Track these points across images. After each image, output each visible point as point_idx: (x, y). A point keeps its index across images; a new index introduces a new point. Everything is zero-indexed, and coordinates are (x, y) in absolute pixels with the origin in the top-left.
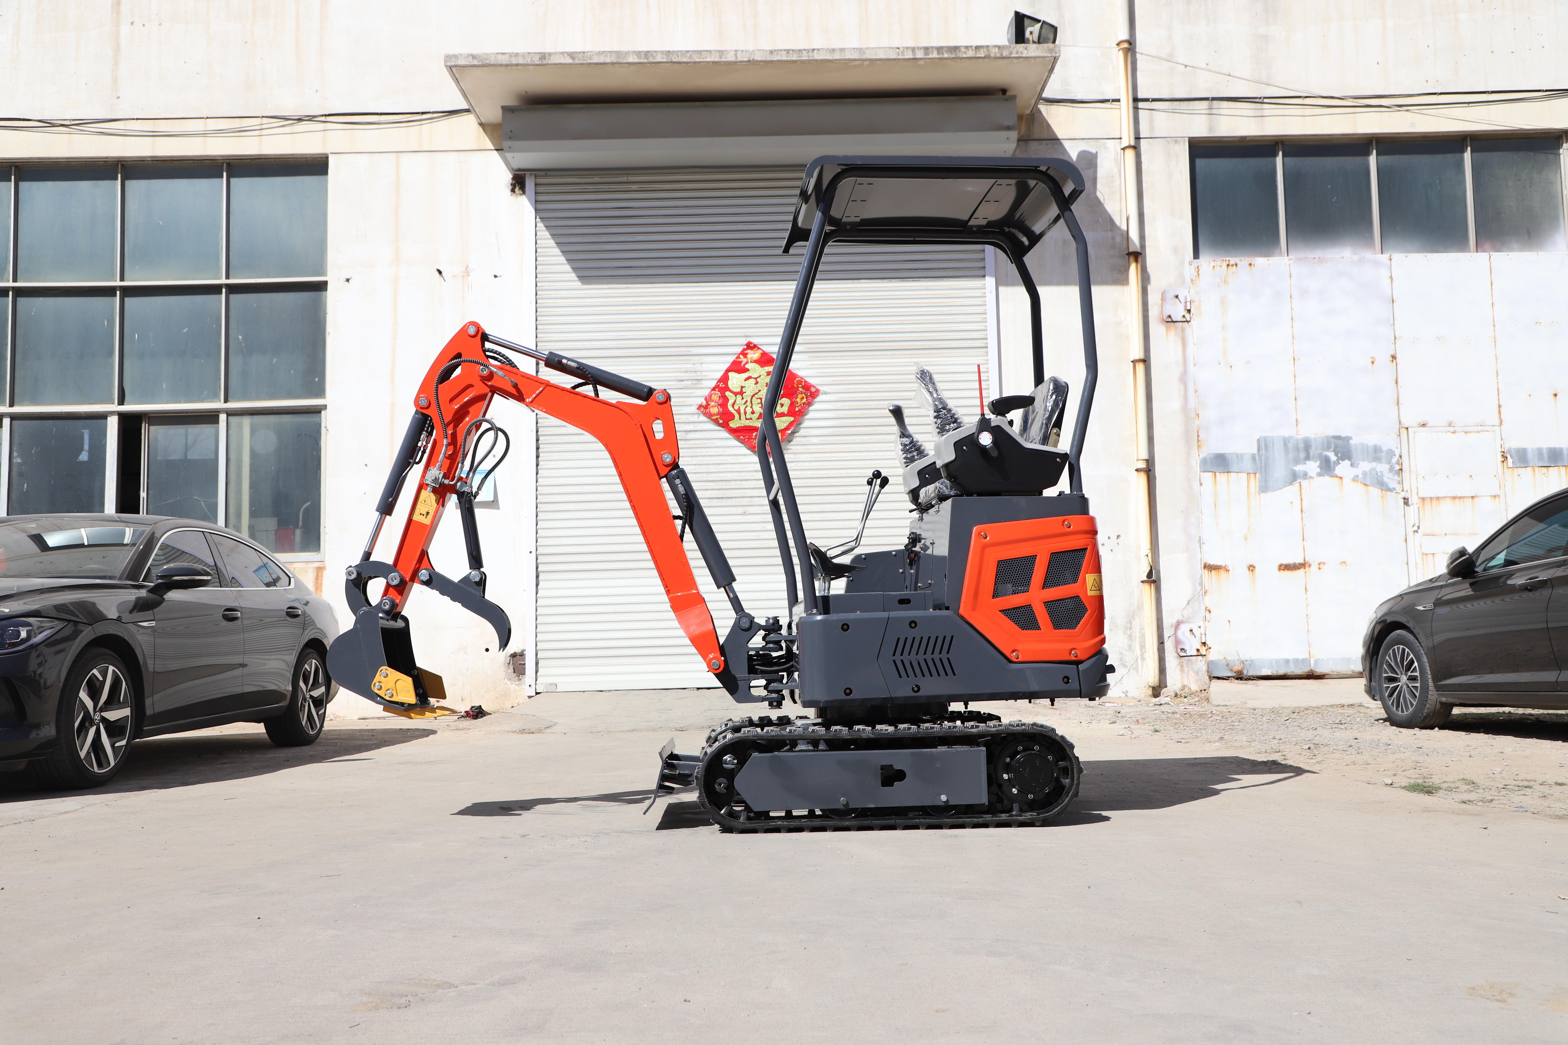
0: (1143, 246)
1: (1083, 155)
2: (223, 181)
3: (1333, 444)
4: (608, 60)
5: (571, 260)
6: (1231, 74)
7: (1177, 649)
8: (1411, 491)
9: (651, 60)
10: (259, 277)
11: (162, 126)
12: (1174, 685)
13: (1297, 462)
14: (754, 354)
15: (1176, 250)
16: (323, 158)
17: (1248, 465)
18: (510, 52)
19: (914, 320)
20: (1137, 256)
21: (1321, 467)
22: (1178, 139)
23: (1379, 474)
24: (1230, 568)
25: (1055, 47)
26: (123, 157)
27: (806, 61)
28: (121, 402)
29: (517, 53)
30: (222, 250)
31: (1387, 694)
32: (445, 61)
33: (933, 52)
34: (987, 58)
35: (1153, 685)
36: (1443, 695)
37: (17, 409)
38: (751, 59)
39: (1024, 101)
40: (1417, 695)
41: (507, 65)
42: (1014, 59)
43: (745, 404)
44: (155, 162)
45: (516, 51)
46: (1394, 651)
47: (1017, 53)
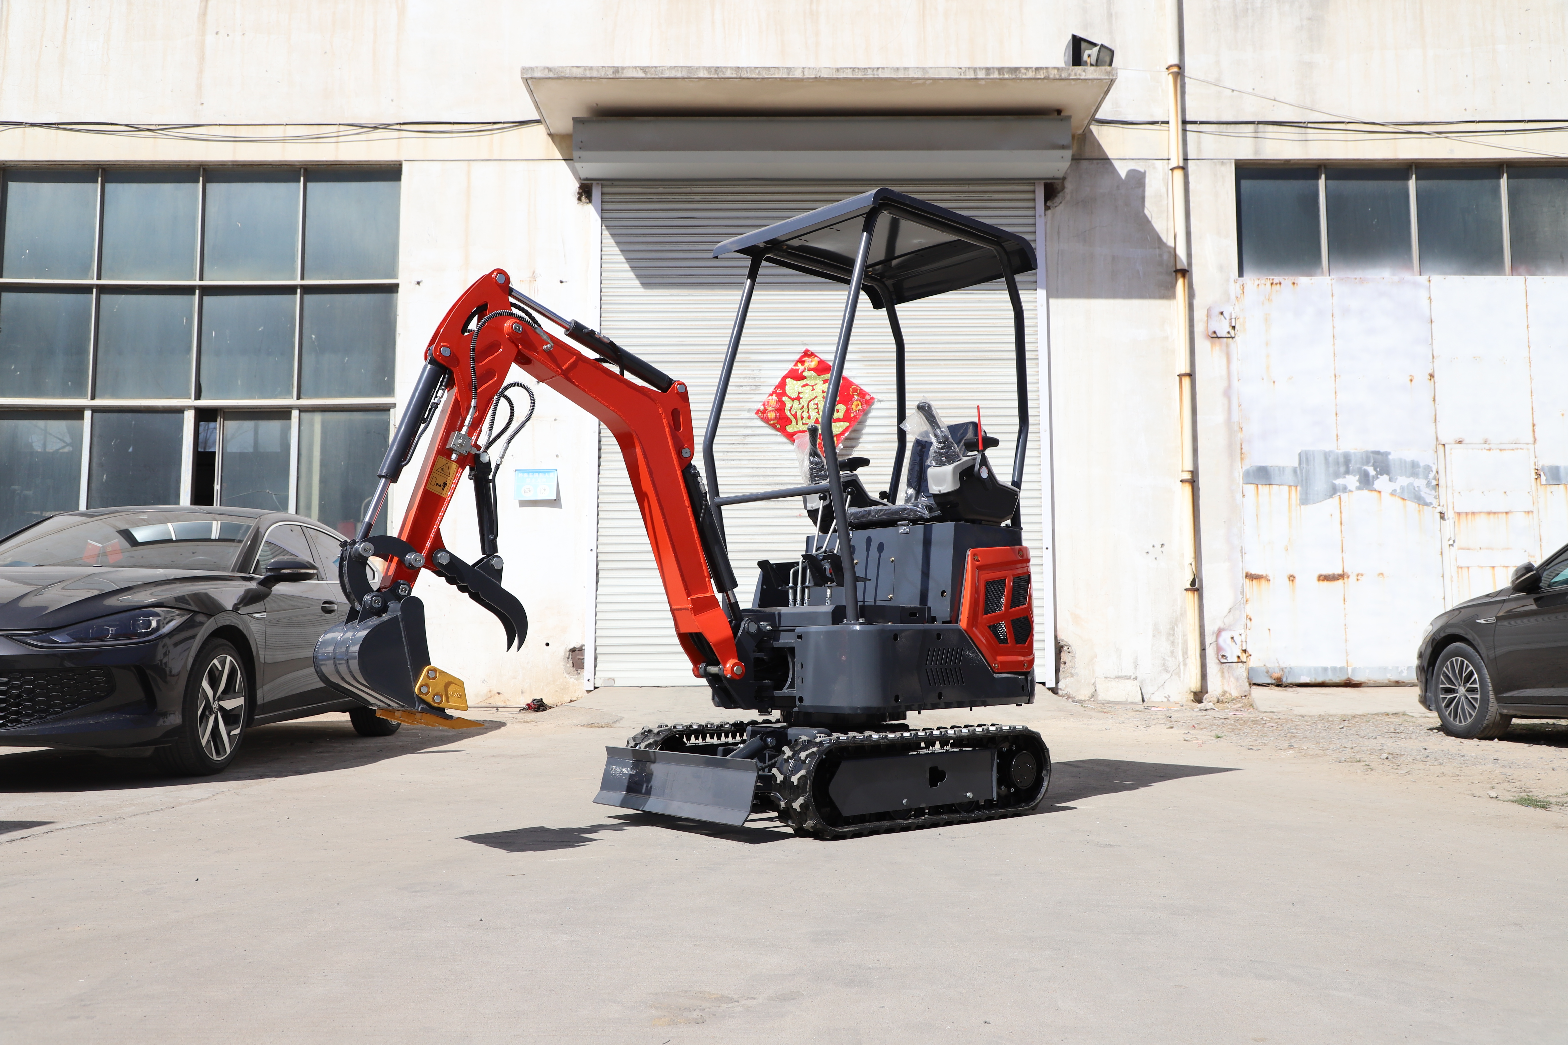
0: (1190, 264)
1: (1132, 173)
2: (299, 186)
3: (1372, 458)
4: (679, 75)
5: (635, 267)
6: (1277, 99)
7: (1218, 655)
8: (1447, 506)
9: (721, 75)
10: (332, 279)
11: (243, 132)
12: (1215, 690)
13: (1337, 475)
14: (811, 362)
15: (1221, 268)
16: (396, 165)
17: (1289, 477)
18: (585, 65)
19: (967, 331)
20: (1184, 273)
21: (1360, 481)
22: (1224, 161)
23: (1417, 489)
24: (1271, 578)
25: (1112, 70)
26: (206, 161)
27: (871, 79)
28: (198, 397)
29: (591, 67)
30: (297, 251)
31: (1443, 705)
32: (522, 73)
33: (994, 72)
34: (1047, 79)
35: (1194, 690)
36: (1504, 707)
37: (98, 402)
38: (818, 76)
39: (1078, 120)
40: (1477, 706)
41: (581, 78)
42: (1072, 81)
43: (801, 409)
44: (235, 166)
45: (590, 65)
46: (1452, 663)
47: (1076, 75)
